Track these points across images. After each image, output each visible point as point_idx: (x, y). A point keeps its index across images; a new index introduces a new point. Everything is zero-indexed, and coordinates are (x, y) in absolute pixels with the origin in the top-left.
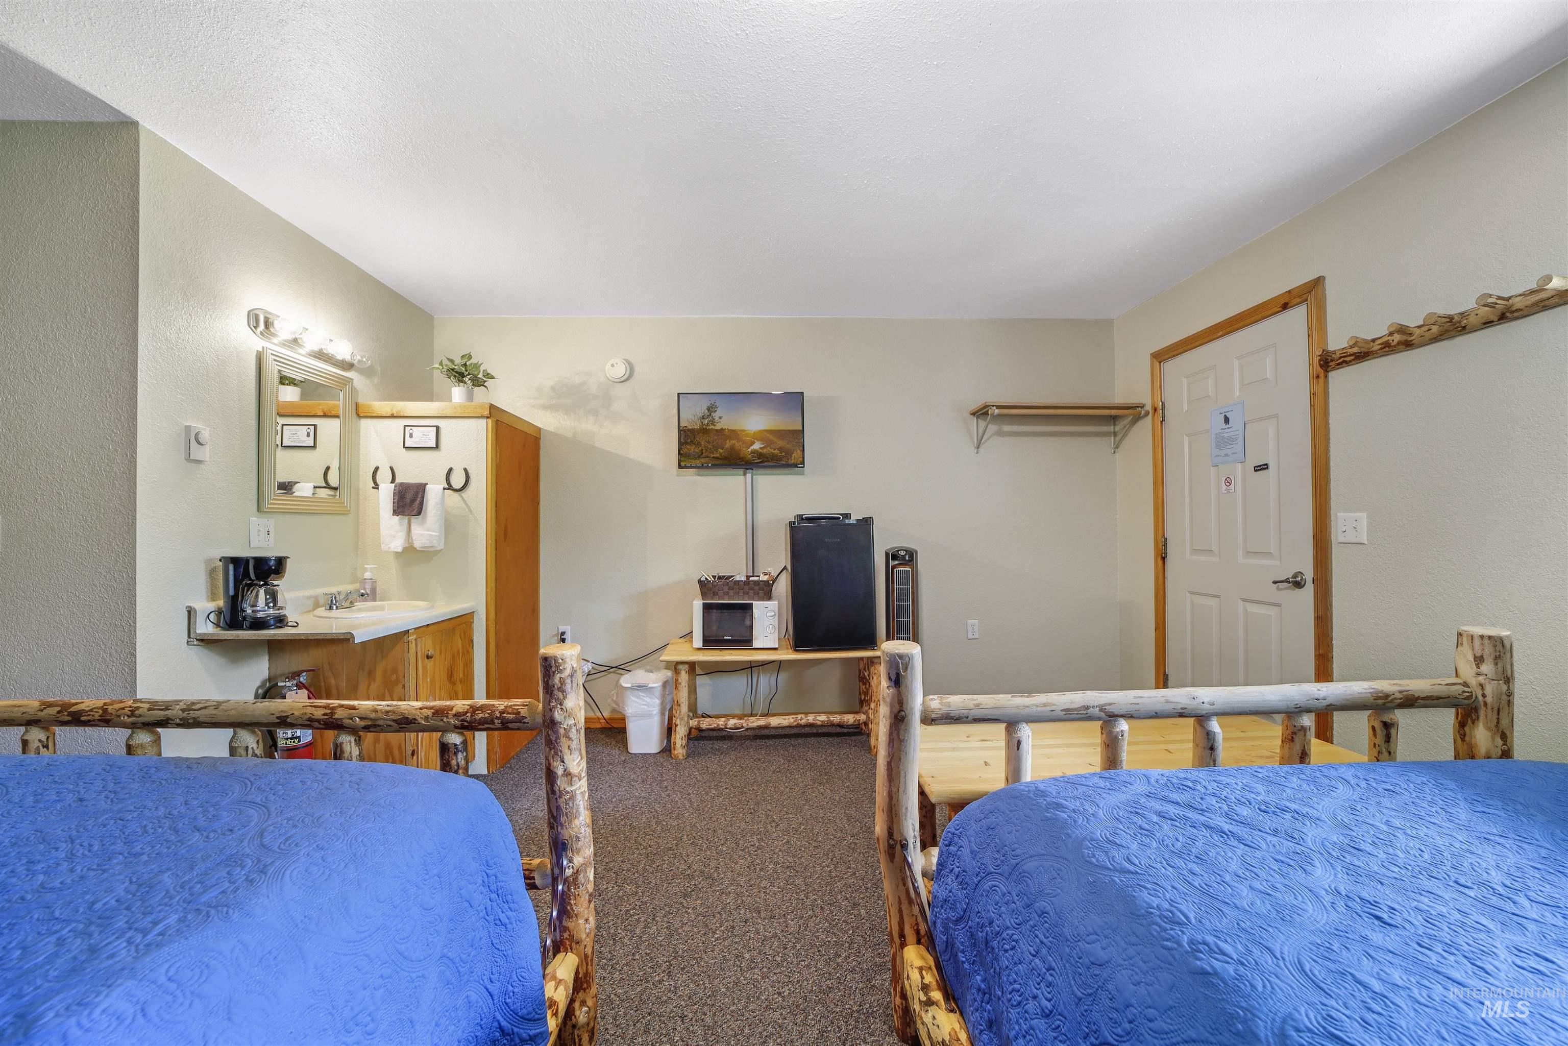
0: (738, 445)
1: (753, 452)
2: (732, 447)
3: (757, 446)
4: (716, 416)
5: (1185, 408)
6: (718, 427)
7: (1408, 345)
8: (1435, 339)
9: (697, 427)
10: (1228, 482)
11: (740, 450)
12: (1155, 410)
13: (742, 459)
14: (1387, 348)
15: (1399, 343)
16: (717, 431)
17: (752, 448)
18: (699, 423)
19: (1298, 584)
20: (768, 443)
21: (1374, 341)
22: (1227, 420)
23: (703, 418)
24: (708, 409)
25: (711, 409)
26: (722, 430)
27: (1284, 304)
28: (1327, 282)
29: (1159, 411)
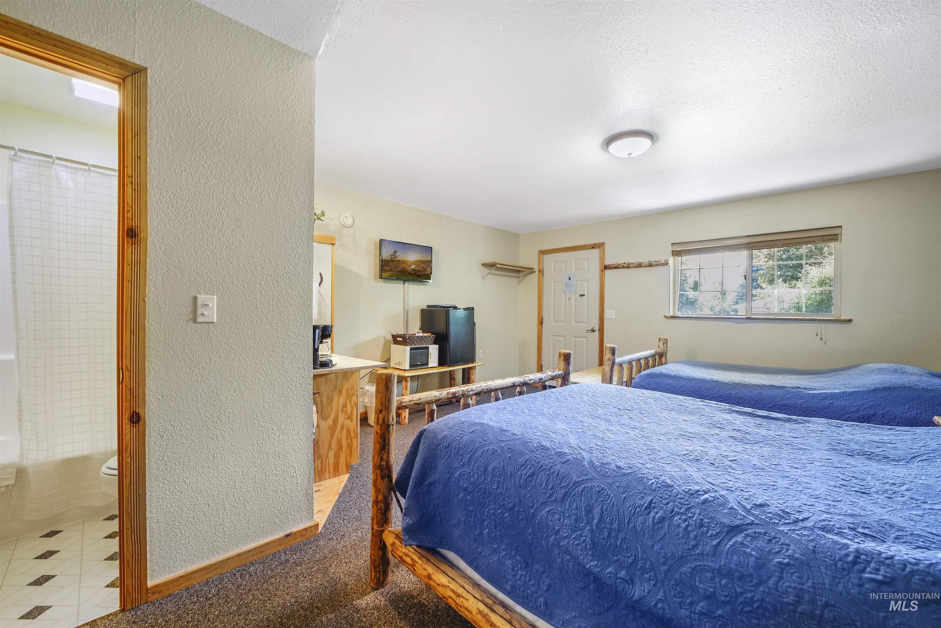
0: (405, 266)
1: (412, 269)
2: (403, 267)
3: (413, 267)
4: (397, 255)
5: (553, 272)
6: (398, 259)
7: (628, 267)
8: (635, 267)
9: (389, 259)
10: (570, 299)
11: (406, 269)
12: (540, 271)
13: (407, 272)
14: (623, 267)
15: (626, 267)
16: (397, 261)
17: (411, 267)
18: (390, 258)
19: (593, 331)
20: (417, 265)
21: (620, 264)
22: (570, 279)
23: (392, 256)
24: (394, 252)
25: (395, 252)
26: (399, 260)
27: (593, 247)
28: (606, 245)
29: (541, 271)
